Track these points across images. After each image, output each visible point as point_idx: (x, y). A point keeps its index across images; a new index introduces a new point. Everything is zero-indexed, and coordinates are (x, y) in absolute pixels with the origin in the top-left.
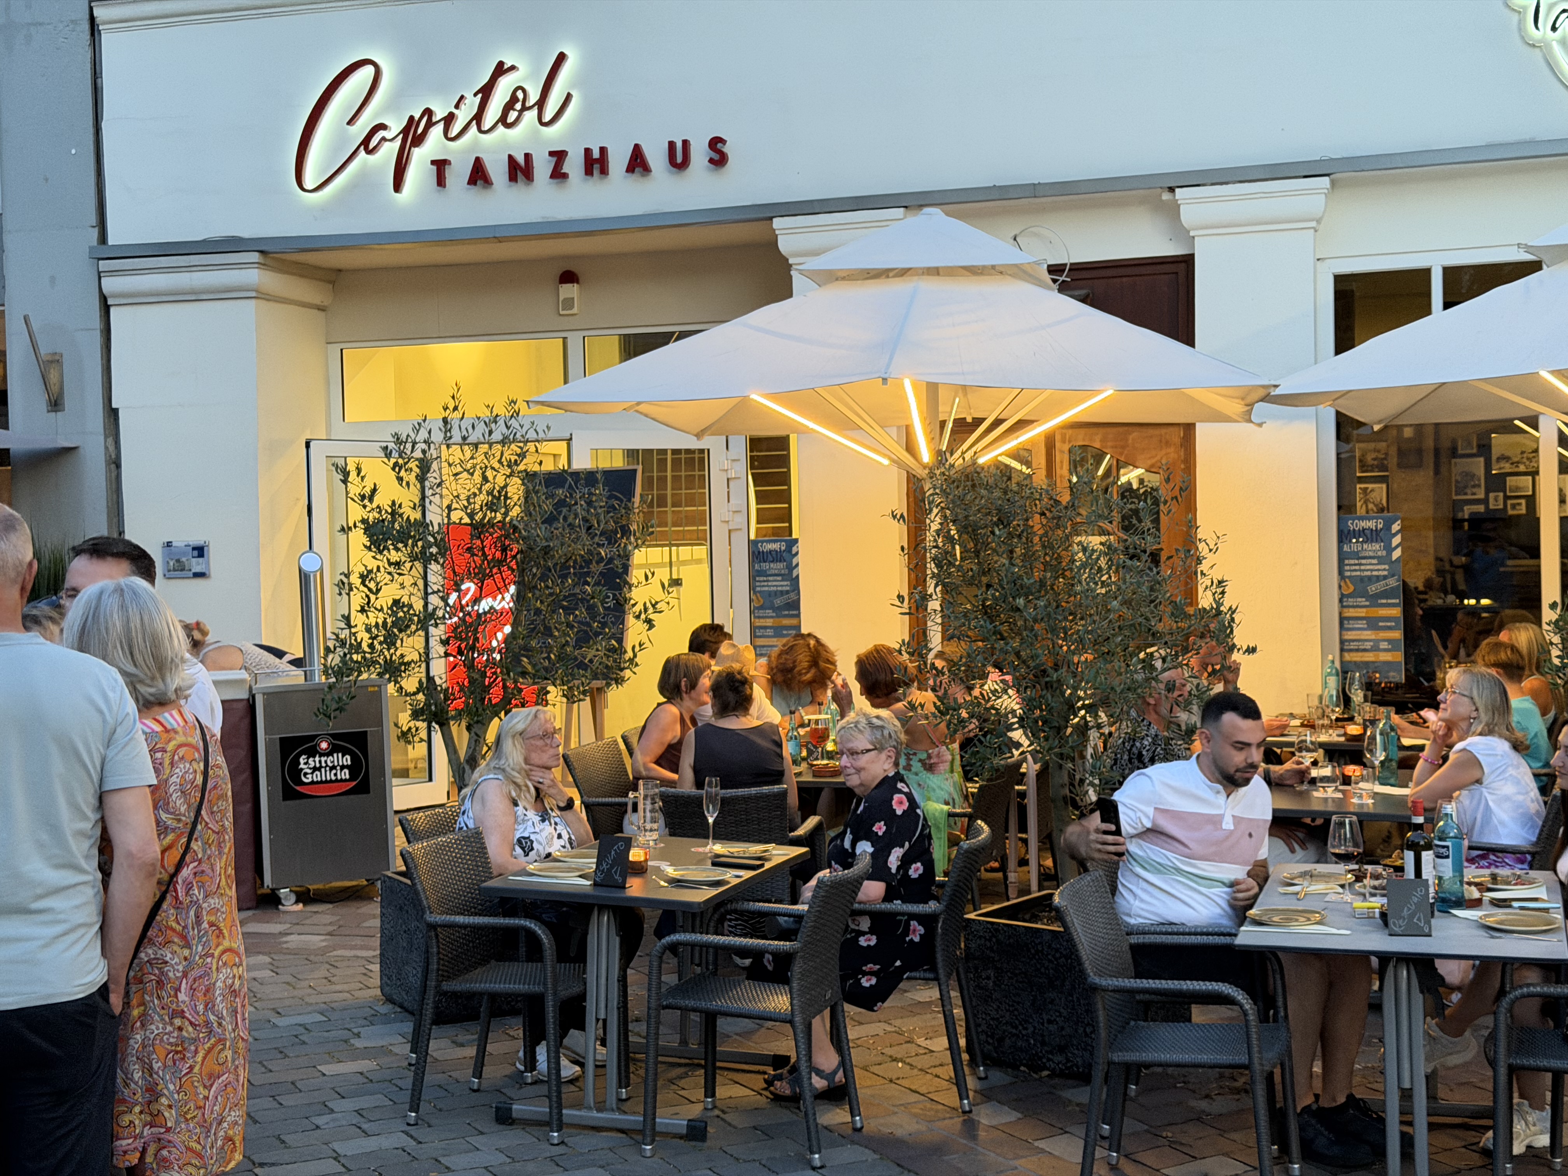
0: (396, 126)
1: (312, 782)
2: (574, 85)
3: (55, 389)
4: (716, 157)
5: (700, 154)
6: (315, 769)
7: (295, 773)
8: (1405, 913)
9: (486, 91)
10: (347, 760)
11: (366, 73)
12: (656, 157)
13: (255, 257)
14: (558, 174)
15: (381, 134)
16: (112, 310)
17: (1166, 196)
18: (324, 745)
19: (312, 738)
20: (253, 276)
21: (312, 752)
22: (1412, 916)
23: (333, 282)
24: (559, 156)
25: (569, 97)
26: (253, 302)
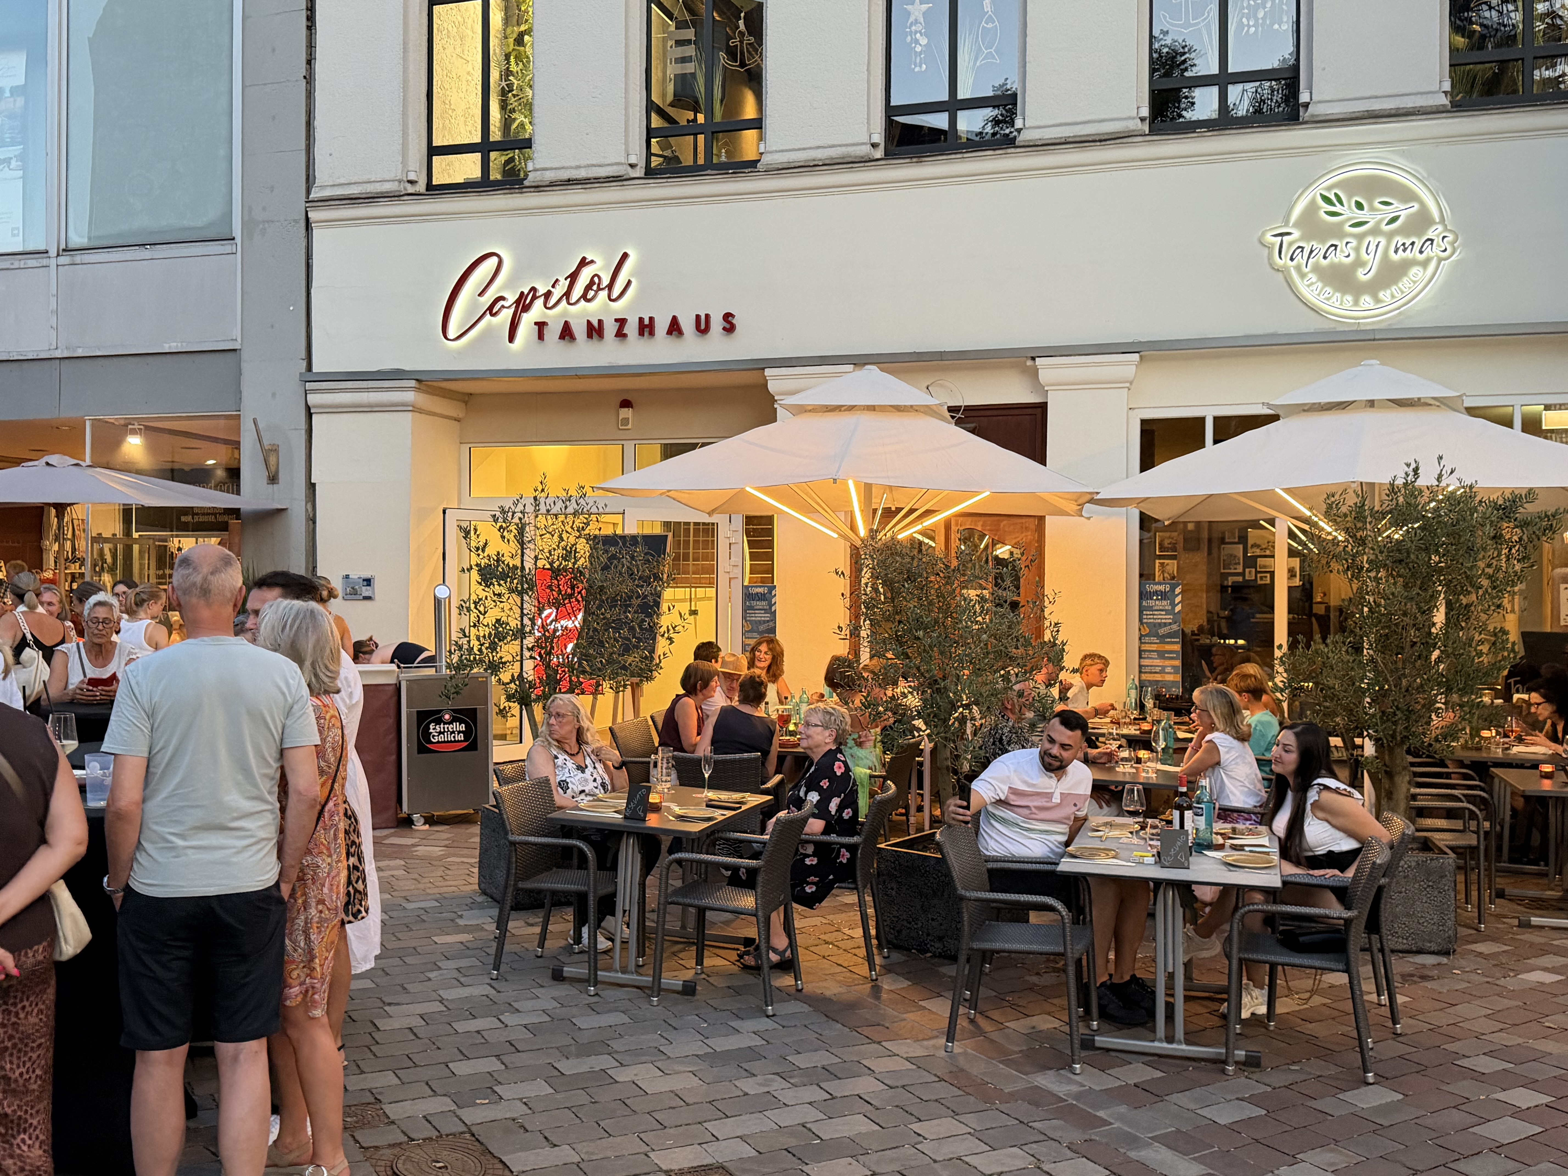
0: (512, 298)
1: (438, 742)
2: (632, 275)
3: (273, 469)
4: (728, 326)
5: (717, 323)
6: (440, 733)
7: (427, 734)
8: (1172, 853)
9: (573, 277)
10: (463, 727)
11: (493, 262)
12: (687, 324)
13: (413, 383)
14: (620, 334)
15: (501, 303)
16: (314, 416)
17: (1029, 363)
18: (447, 717)
19: (440, 711)
20: (410, 396)
21: (439, 721)
22: (1176, 855)
23: (466, 403)
24: (622, 322)
25: (629, 282)
26: (410, 414)
